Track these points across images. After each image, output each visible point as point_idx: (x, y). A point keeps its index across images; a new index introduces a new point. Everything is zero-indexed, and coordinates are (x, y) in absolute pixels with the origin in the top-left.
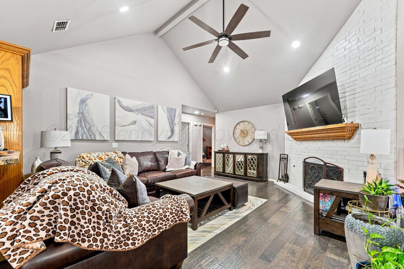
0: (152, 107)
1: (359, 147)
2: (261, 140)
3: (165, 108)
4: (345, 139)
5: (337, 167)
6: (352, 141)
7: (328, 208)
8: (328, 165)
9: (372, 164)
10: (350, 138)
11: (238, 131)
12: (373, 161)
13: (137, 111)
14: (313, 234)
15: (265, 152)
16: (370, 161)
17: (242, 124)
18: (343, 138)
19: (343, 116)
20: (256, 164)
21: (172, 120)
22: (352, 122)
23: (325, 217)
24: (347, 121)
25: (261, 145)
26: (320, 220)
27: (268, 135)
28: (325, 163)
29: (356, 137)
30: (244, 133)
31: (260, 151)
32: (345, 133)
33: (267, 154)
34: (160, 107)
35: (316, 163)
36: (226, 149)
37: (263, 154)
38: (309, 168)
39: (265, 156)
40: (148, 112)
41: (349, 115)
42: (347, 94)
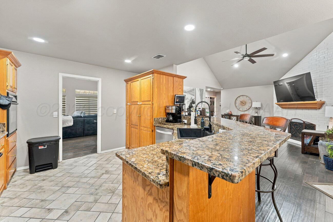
0: (193, 90)
1: (325, 114)
2: (256, 107)
3: (199, 89)
4: (316, 109)
5: (312, 124)
6: (321, 110)
7: (308, 142)
8: (306, 123)
9: (331, 121)
10: (319, 108)
11: (238, 102)
12: (331, 120)
13: (188, 92)
14: (301, 154)
15: (259, 115)
16: (330, 120)
17: (241, 97)
18: (315, 108)
19: (315, 96)
20: (254, 123)
21: (202, 96)
22: (321, 100)
23: (308, 145)
24: (318, 100)
25: (257, 111)
26: (305, 147)
27: (262, 105)
28: (304, 122)
29: (323, 108)
30: (243, 103)
31: (256, 115)
32: (317, 106)
33: (261, 117)
34: (197, 89)
35: (298, 122)
36: (230, 113)
37: (258, 117)
38: (293, 125)
39: (260, 118)
40: (192, 93)
41: (319, 96)
42: (317, 85)
